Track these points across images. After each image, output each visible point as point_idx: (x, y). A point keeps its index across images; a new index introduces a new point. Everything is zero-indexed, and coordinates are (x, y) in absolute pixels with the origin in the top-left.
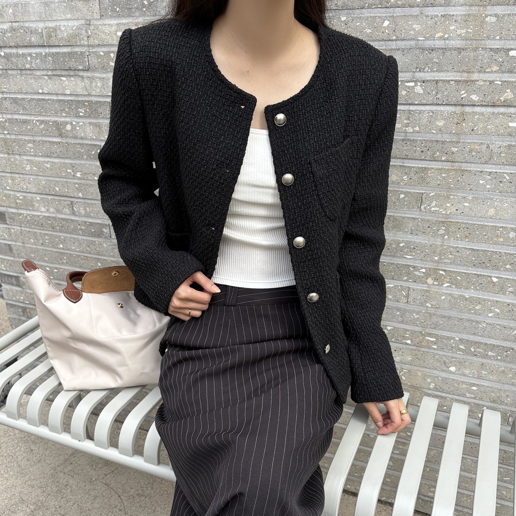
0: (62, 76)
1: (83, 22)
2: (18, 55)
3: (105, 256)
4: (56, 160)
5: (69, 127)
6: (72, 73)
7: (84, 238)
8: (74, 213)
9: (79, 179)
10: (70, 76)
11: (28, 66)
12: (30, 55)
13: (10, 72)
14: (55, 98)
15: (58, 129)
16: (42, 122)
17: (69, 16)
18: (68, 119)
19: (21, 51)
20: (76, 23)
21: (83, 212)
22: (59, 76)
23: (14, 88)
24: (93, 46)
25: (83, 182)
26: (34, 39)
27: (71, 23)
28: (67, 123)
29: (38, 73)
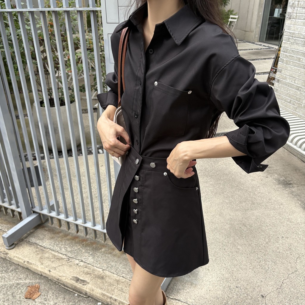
2: (297, 40)
3: (297, 96)
4: (296, 68)
5: (301, 59)
7: (295, 90)
8: (295, 83)
9: (299, 73)
11: (298, 43)
12: (300, 40)
13: (294, 43)
14: (301, 51)
15: (299, 60)
16: (296, 57)
18: (302, 57)
19: (298, 39)
21: (297, 83)
23: (294, 48)
25: (300, 74)
26: (302, 37)
28: (301, 58)
29: (300, 45)
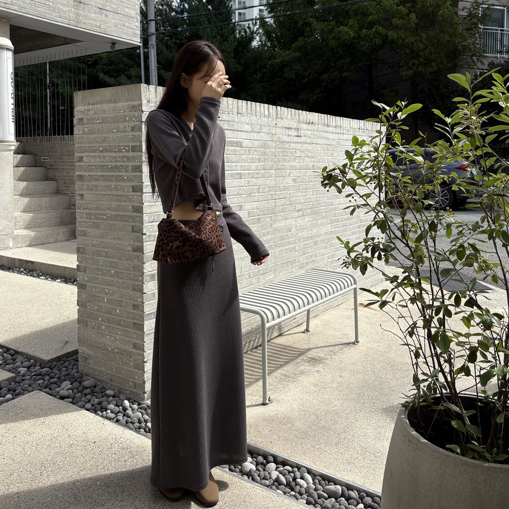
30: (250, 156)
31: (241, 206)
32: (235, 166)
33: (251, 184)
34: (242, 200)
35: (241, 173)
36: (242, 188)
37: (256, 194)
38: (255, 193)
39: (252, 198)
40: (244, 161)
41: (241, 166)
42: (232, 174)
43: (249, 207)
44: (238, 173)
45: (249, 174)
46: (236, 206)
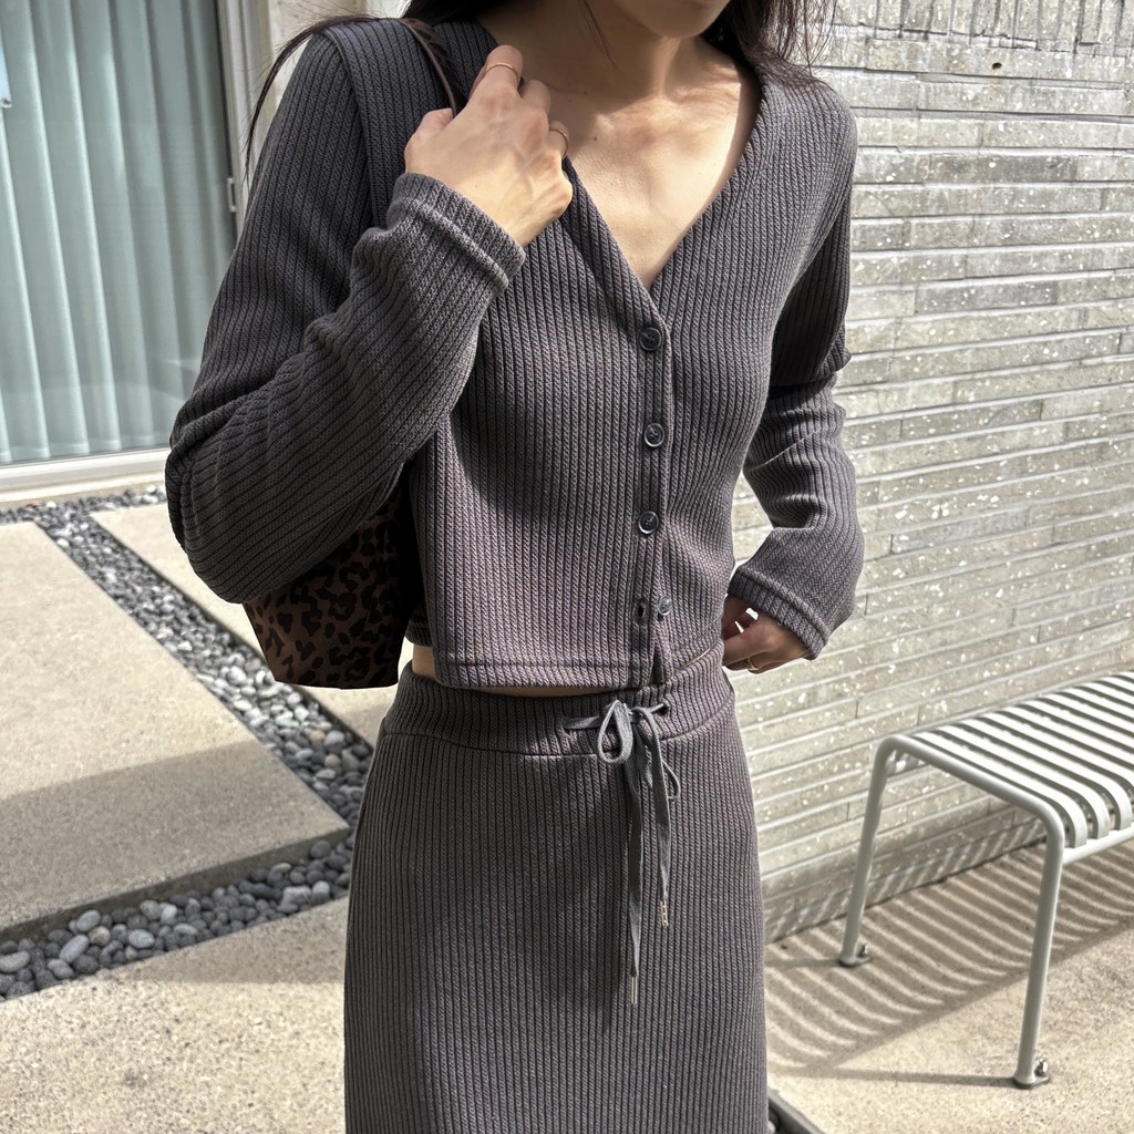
0: (851, 393)
1: (892, 320)
6: (864, 388)
10: (861, 392)
17: (877, 314)
20: (884, 323)
22: (846, 394)
24: (899, 350)
27: (878, 323)
30: (1105, 216)
31: (1040, 405)
32: (1039, 257)
33: (1092, 322)
34: (1048, 382)
35: (1055, 284)
36: (1053, 338)
37: (1107, 359)
38: (1101, 355)
39: (1089, 372)
40: (1073, 234)
41: (1063, 256)
42: (1021, 287)
43: (1072, 407)
44: (1046, 285)
45: (1090, 283)
46: (1021, 404)
